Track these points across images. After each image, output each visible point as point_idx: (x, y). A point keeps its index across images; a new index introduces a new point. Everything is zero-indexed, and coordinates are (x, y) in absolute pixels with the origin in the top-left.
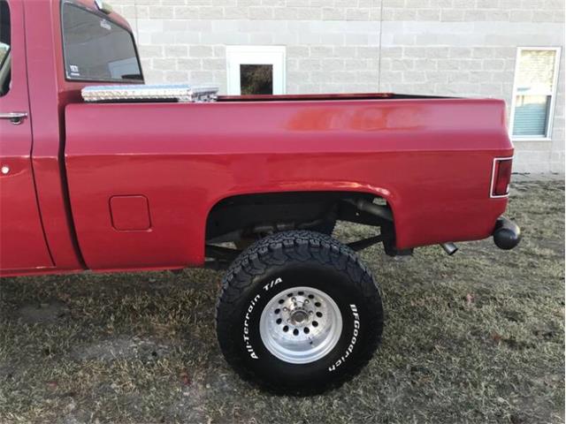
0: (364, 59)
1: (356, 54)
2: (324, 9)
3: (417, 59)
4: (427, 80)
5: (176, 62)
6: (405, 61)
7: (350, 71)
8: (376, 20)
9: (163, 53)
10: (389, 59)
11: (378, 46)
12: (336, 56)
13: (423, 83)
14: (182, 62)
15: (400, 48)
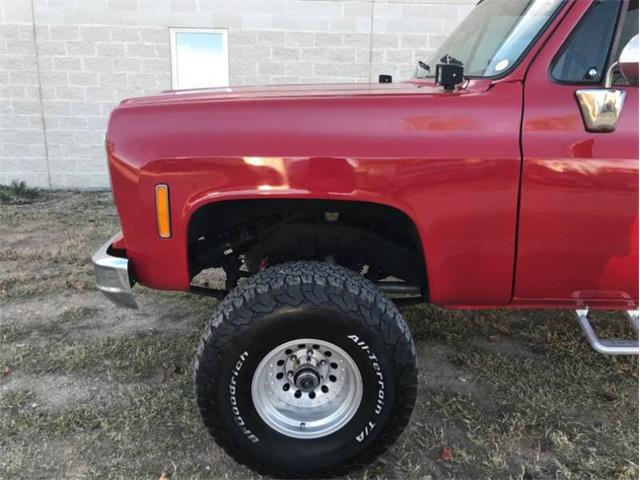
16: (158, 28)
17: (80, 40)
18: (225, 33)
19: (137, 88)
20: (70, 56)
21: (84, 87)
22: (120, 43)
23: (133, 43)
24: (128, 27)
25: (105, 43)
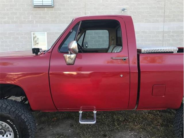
0: (158, 35)
1: (155, 33)
2: (145, 19)
3: (176, 34)
4: (179, 41)
5: (97, 37)
6: (172, 35)
7: (154, 39)
8: (162, 22)
9: (93, 34)
10: (166, 34)
11: (163, 30)
12: (149, 34)
13: (178, 42)
14: (99, 37)
15: (170, 31)
16: (28, 32)
17: (8, 36)
18: (46, 33)
19: (23, 48)
20: (5, 40)
21: (8, 48)
22: (18, 36)
23: (22, 36)
24: (20, 32)
25: (14, 36)
